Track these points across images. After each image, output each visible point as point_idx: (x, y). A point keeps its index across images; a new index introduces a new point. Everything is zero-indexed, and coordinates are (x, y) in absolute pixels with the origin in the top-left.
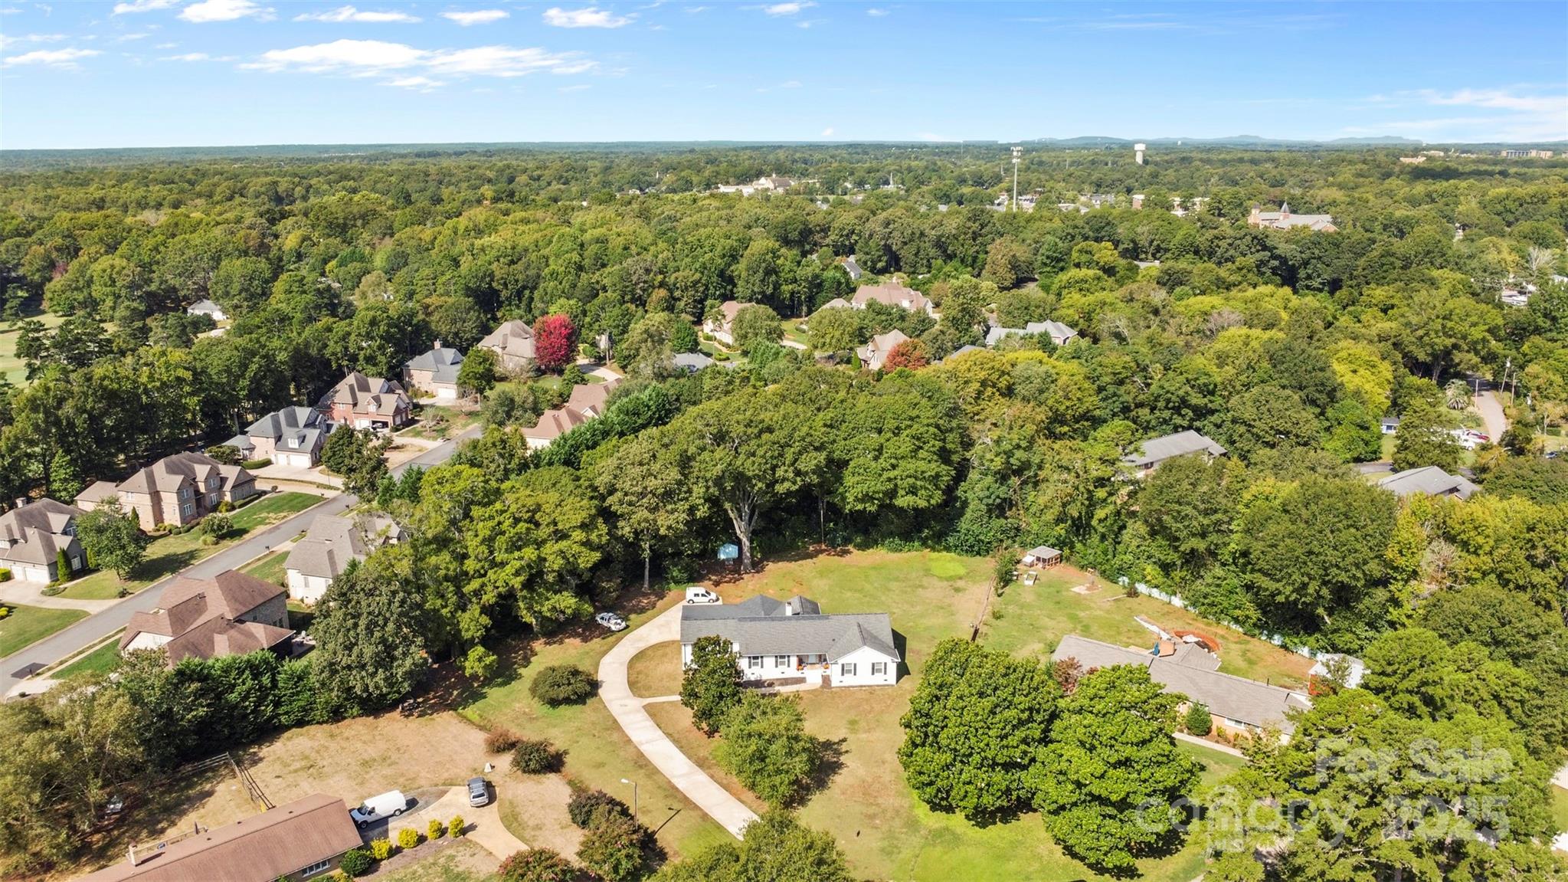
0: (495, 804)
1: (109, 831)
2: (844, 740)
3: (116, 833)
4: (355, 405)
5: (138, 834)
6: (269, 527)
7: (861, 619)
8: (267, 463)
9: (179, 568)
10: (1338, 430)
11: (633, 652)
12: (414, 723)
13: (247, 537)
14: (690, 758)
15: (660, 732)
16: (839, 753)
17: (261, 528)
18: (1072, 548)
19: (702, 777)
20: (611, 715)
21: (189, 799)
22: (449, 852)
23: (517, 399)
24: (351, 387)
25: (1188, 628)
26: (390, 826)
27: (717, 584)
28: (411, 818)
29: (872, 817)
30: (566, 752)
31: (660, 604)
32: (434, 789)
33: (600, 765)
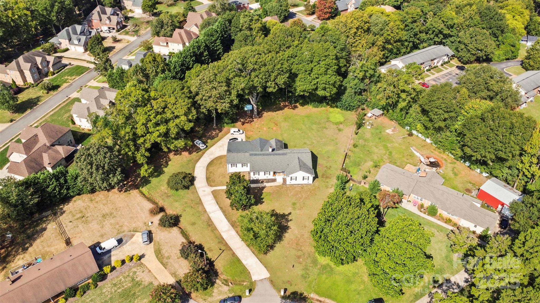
0: (152, 243)
1: (7, 248)
2: (290, 214)
3: (10, 249)
4: (101, 20)
5: (18, 249)
6: (68, 84)
7: (299, 155)
8: (67, 50)
9: (33, 107)
10: (502, 46)
11: (208, 161)
12: (123, 195)
13: (60, 89)
14: (229, 221)
15: (218, 207)
16: (288, 221)
17: (65, 85)
18: (388, 111)
19: (233, 232)
20: (199, 196)
21: (37, 232)
22: (134, 270)
23: (164, 22)
24: (98, 12)
25: (432, 154)
26: (112, 253)
27: (243, 124)
28: (120, 250)
29: (299, 257)
30: (181, 216)
31: (220, 134)
32: (129, 233)
33: (193, 224)
